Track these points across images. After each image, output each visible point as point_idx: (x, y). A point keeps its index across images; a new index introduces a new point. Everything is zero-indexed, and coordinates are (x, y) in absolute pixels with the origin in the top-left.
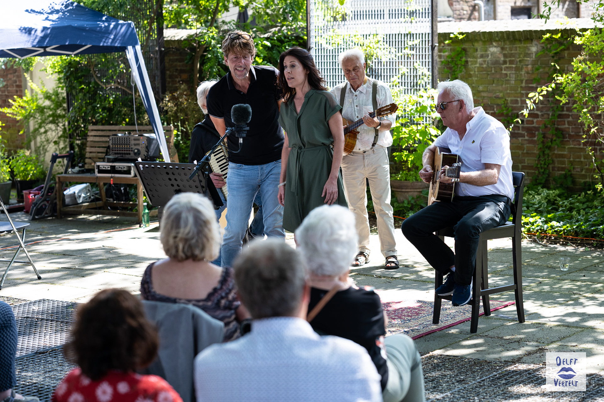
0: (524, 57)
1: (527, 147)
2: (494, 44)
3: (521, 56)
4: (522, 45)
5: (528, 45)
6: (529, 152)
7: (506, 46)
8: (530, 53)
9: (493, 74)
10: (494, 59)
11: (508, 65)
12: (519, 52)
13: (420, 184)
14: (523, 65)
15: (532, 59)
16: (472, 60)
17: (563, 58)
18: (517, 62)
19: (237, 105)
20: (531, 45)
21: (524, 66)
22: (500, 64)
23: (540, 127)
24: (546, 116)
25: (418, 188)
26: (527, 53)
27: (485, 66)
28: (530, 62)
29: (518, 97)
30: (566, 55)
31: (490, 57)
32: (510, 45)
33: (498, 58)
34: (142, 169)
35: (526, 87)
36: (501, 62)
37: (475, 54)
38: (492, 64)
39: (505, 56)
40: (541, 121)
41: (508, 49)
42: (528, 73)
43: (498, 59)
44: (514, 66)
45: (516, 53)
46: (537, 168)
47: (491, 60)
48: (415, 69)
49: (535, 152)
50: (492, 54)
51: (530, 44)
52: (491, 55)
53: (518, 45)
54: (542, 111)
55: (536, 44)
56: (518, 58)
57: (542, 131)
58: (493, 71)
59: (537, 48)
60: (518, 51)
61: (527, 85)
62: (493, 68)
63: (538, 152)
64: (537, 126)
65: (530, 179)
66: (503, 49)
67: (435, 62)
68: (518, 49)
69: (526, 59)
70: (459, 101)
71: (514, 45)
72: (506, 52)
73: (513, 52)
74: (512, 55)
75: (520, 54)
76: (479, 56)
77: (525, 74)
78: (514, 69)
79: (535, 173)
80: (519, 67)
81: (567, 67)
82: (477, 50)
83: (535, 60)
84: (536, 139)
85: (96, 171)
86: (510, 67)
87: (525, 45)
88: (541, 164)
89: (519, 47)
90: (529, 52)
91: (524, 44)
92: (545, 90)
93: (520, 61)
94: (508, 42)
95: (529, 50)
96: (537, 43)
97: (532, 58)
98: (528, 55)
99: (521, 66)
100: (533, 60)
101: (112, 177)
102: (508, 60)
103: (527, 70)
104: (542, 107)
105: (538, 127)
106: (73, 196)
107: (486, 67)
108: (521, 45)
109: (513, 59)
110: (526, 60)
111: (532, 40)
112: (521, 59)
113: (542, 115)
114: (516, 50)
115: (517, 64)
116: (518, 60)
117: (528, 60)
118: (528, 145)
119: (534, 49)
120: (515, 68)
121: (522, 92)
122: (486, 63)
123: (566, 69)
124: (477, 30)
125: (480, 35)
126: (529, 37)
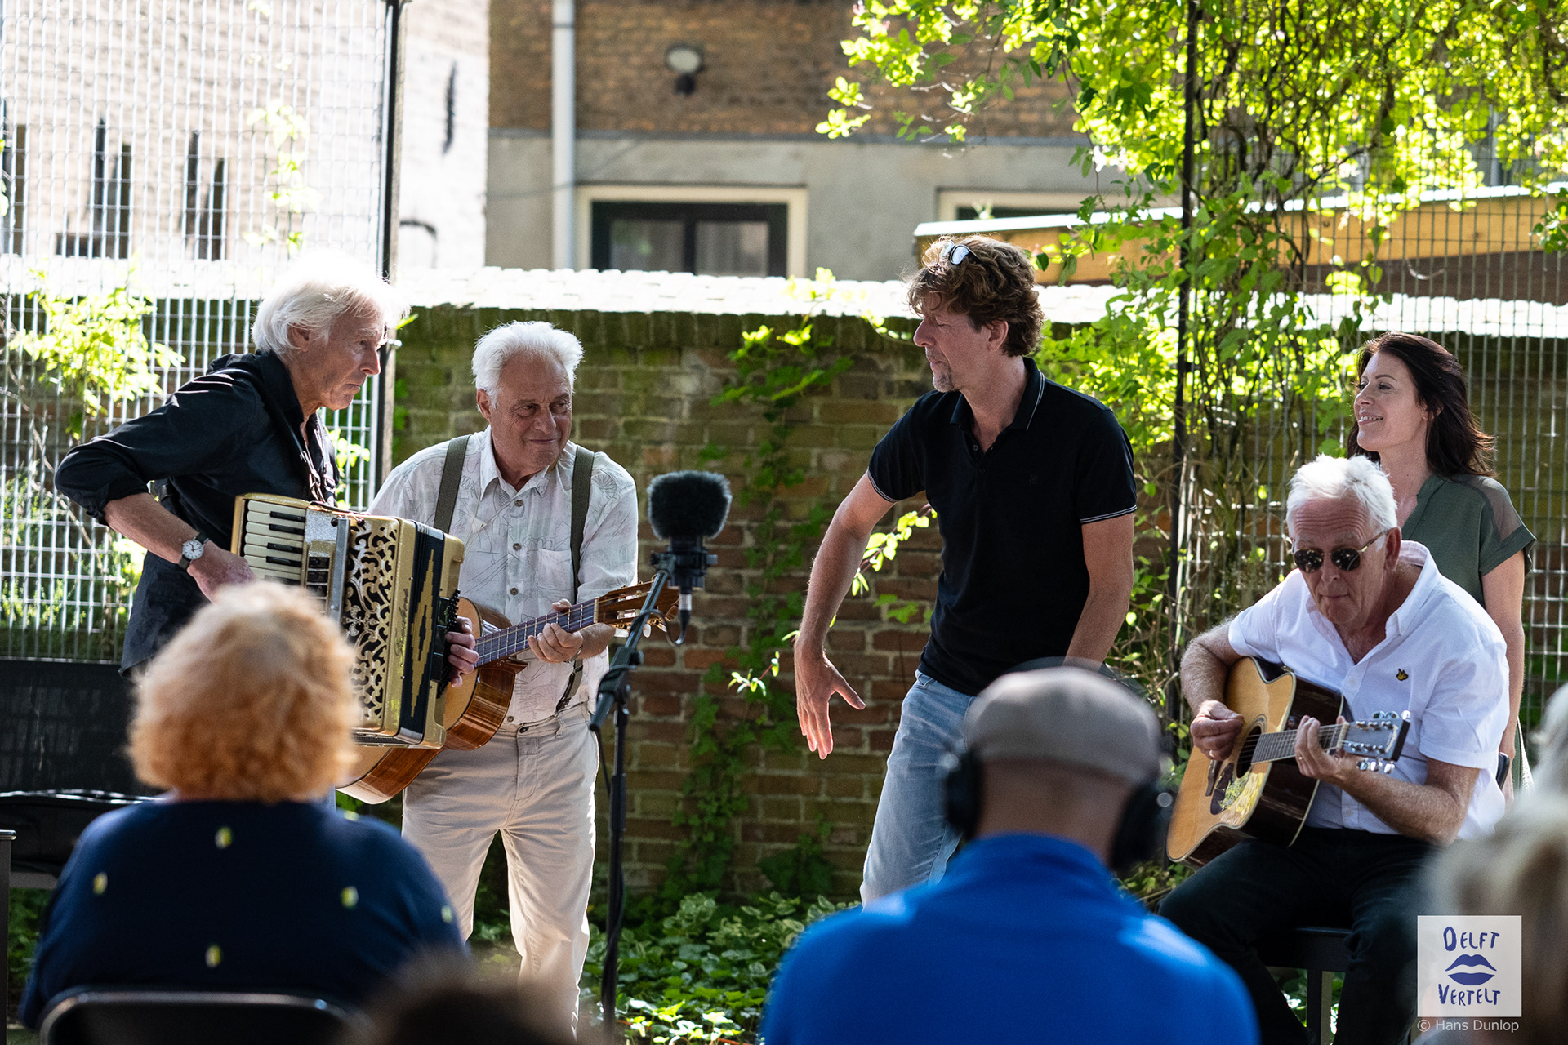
0: (645, 413)
1: (643, 748)
3: (635, 408)
4: (641, 366)
5: (666, 369)
6: (652, 768)
8: (672, 400)
12: (624, 392)
14: (639, 442)
15: (676, 421)
16: (424, 412)
17: (806, 421)
18: (616, 429)
20: (676, 368)
21: (644, 447)
23: (698, 676)
24: (725, 635)
26: (659, 398)
28: (669, 432)
30: (816, 413)
37: (442, 392)
40: (705, 653)
45: (612, 397)
46: (686, 828)
49: (677, 767)
51: (671, 364)
53: (625, 368)
54: (710, 618)
55: (696, 367)
56: (620, 416)
57: (708, 691)
59: (702, 380)
60: (621, 390)
63: (687, 770)
64: (687, 671)
65: (650, 872)
68: (621, 380)
69: (652, 419)
70: (1387, 533)
71: (607, 364)
73: (598, 391)
75: (628, 401)
76: (456, 399)
79: (671, 847)
80: (624, 448)
81: (820, 460)
82: (448, 377)
83: (689, 427)
84: (681, 719)
87: (652, 369)
88: (702, 815)
89: (627, 374)
90: (667, 395)
91: (648, 363)
93: (630, 428)
95: (667, 385)
96: (701, 362)
97: (680, 416)
98: (664, 405)
99: (630, 445)
100: (681, 426)
103: (654, 462)
104: (713, 602)
105: (691, 676)
108: (633, 368)
109: (601, 416)
110: (654, 424)
111: (680, 350)
112: (632, 419)
113: (712, 632)
114: (615, 385)
115: (613, 437)
116: (621, 422)
117: (664, 425)
118: (647, 742)
119: (687, 384)
123: (814, 463)
124: (459, 302)
125: (471, 319)
126: (674, 337)
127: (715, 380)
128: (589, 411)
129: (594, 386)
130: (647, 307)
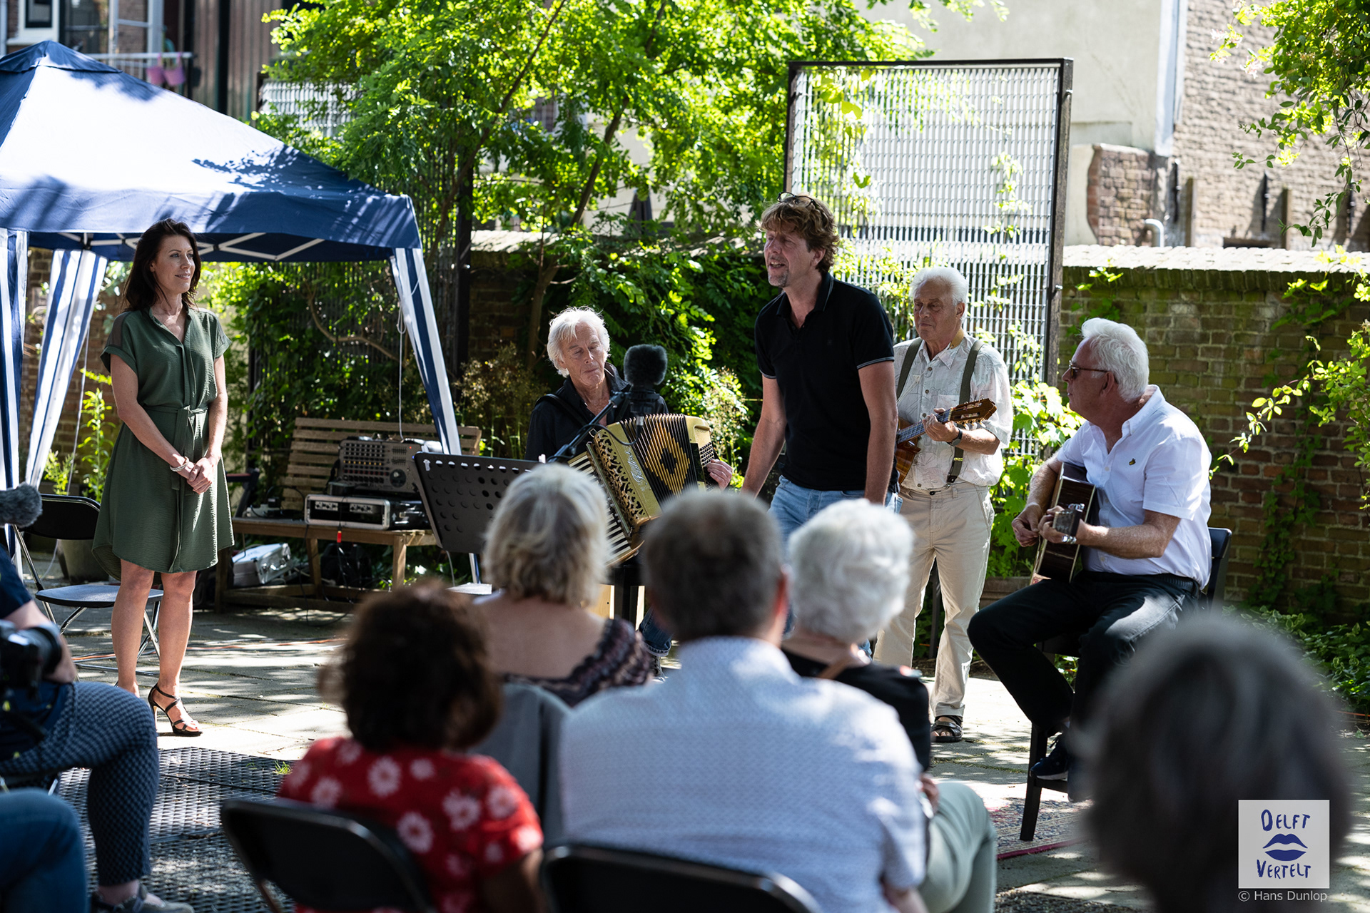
0: (1245, 329)
1: (1241, 521)
2: (1183, 297)
3: (1240, 326)
4: (1244, 302)
5: (1257, 304)
6: (1246, 534)
7: (1208, 303)
8: (1260, 322)
9: (1178, 360)
10: (1181, 330)
11: (1210, 344)
12: (1235, 317)
13: (1005, 583)
14: (1242, 346)
15: (1262, 334)
17: (1330, 335)
18: (1230, 338)
19: (638, 347)
20: (1263, 303)
21: (1245, 349)
22: (1193, 341)
23: (1271, 481)
24: (1285, 458)
25: (1001, 593)
26: (1253, 321)
27: (1160, 343)
28: (1258, 340)
29: (1228, 414)
30: (1335, 330)
31: (1172, 324)
32: (1218, 301)
33: (1191, 327)
34: (428, 469)
35: (1245, 393)
36: (1196, 336)
37: (1142, 316)
38: (1176, 340)
39: (1205, 323)
40: (1275, 468)
41: (1212, 310)
42: (1252, 363)
43: (1189, 330)
44: (1223, 346)
45: (1229, 320)
46: (1261, 569)
47: (1174, 332)
48: (1009, 338)
49: (1259, 534)
50: (1178, 318)
51: (1260, 301)
52: (1176, 320)
53: (1236, 303)
54: (1278, 448)
55: (1273, 303)
56: (1233, 331)
57: (1276, 490)
58: (1178, 356)
59: (1276, 310)
60: (1233, 316)
61: (1248, 390)
62: (1178, 350)
63: (1264, 535)
64: (1265, 478)
65: (1244, 593)
66: (1201, 308)
67: (1053, 325)
68: (1234, 310)
69: (1249, 332)
70: (1105, 371)
71: (1226, 301)
72: (1208, 316)
73: (1222, 316)
74: (1220, 323)
75: (1237, 321)
76: (1148, 321)
77: (1245, 364)
78: (1222, 354)
79: (1255, 580)
80: (1235, 349)
82: (1145, 308)
83: (1269, 337)
84: (1261, 506)
85: (307, 512)
86: (1215, 349)
87: (1250, 304)
88: (1270, 561)
89: (1237, 307)
90: (1257, 319)
91: (1247, 301)
92: (1288, 393)
93: (1237, 337)
94: (1213, 296)
95: (1258, 313)
96: (1275, 300)
97: (1264, 331)
98: (1253, 325)
99: (1238, 347)
100: (1265, 337)
101: (340, 528)
102: (1210, 332)
103: (1250, 358)
104: (1279, 439)
105: (1267, 481)
106: (252, 568)
107: (1163, 346)
108: (1240, 303)
109: (1223, 331)
110: (1250, 335)
111: (1265, 293)
112: (1238, 332)
113: (1279, 456)
114: (1230, 313)
116: (1233, 334)
117: (1255, 336)
118: (1243, 518)
119: (1268, 313)
120: (1225, 350)
121: (1237, 403)
122: (1164, 337)
124: (1148, 265)
125: (1153, 275)
126: (1258, 285)
127: (1282, 311)
128: (1217, 328)
129: (1220, 314)
130: (1243, 268)
